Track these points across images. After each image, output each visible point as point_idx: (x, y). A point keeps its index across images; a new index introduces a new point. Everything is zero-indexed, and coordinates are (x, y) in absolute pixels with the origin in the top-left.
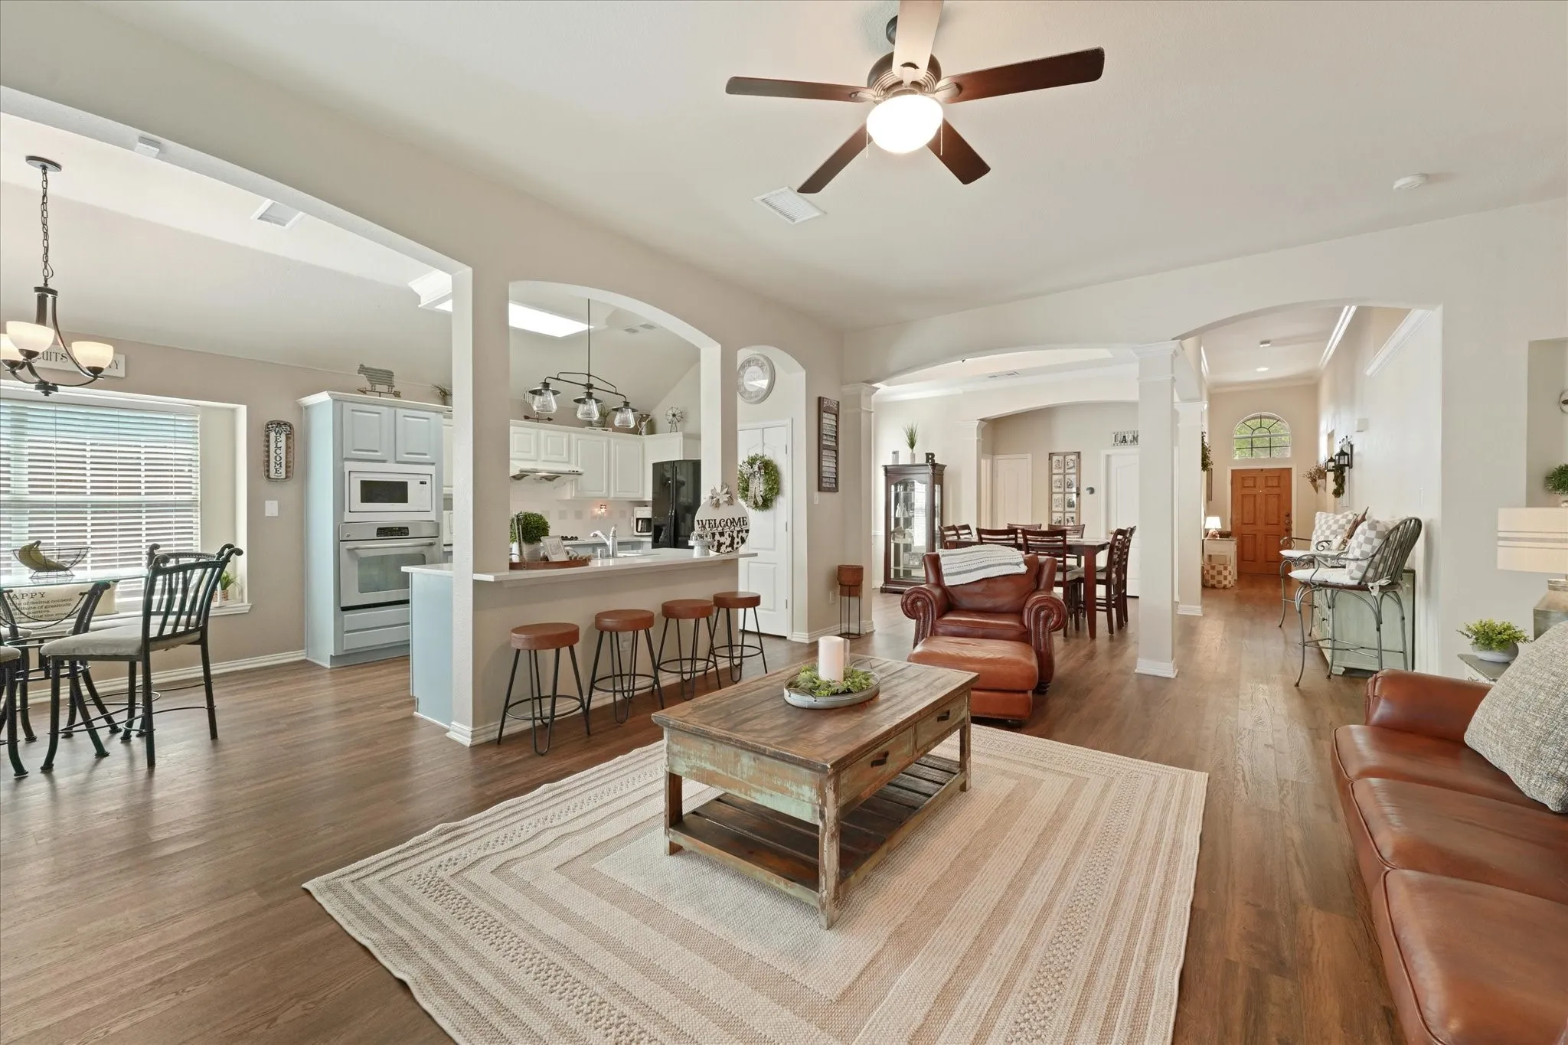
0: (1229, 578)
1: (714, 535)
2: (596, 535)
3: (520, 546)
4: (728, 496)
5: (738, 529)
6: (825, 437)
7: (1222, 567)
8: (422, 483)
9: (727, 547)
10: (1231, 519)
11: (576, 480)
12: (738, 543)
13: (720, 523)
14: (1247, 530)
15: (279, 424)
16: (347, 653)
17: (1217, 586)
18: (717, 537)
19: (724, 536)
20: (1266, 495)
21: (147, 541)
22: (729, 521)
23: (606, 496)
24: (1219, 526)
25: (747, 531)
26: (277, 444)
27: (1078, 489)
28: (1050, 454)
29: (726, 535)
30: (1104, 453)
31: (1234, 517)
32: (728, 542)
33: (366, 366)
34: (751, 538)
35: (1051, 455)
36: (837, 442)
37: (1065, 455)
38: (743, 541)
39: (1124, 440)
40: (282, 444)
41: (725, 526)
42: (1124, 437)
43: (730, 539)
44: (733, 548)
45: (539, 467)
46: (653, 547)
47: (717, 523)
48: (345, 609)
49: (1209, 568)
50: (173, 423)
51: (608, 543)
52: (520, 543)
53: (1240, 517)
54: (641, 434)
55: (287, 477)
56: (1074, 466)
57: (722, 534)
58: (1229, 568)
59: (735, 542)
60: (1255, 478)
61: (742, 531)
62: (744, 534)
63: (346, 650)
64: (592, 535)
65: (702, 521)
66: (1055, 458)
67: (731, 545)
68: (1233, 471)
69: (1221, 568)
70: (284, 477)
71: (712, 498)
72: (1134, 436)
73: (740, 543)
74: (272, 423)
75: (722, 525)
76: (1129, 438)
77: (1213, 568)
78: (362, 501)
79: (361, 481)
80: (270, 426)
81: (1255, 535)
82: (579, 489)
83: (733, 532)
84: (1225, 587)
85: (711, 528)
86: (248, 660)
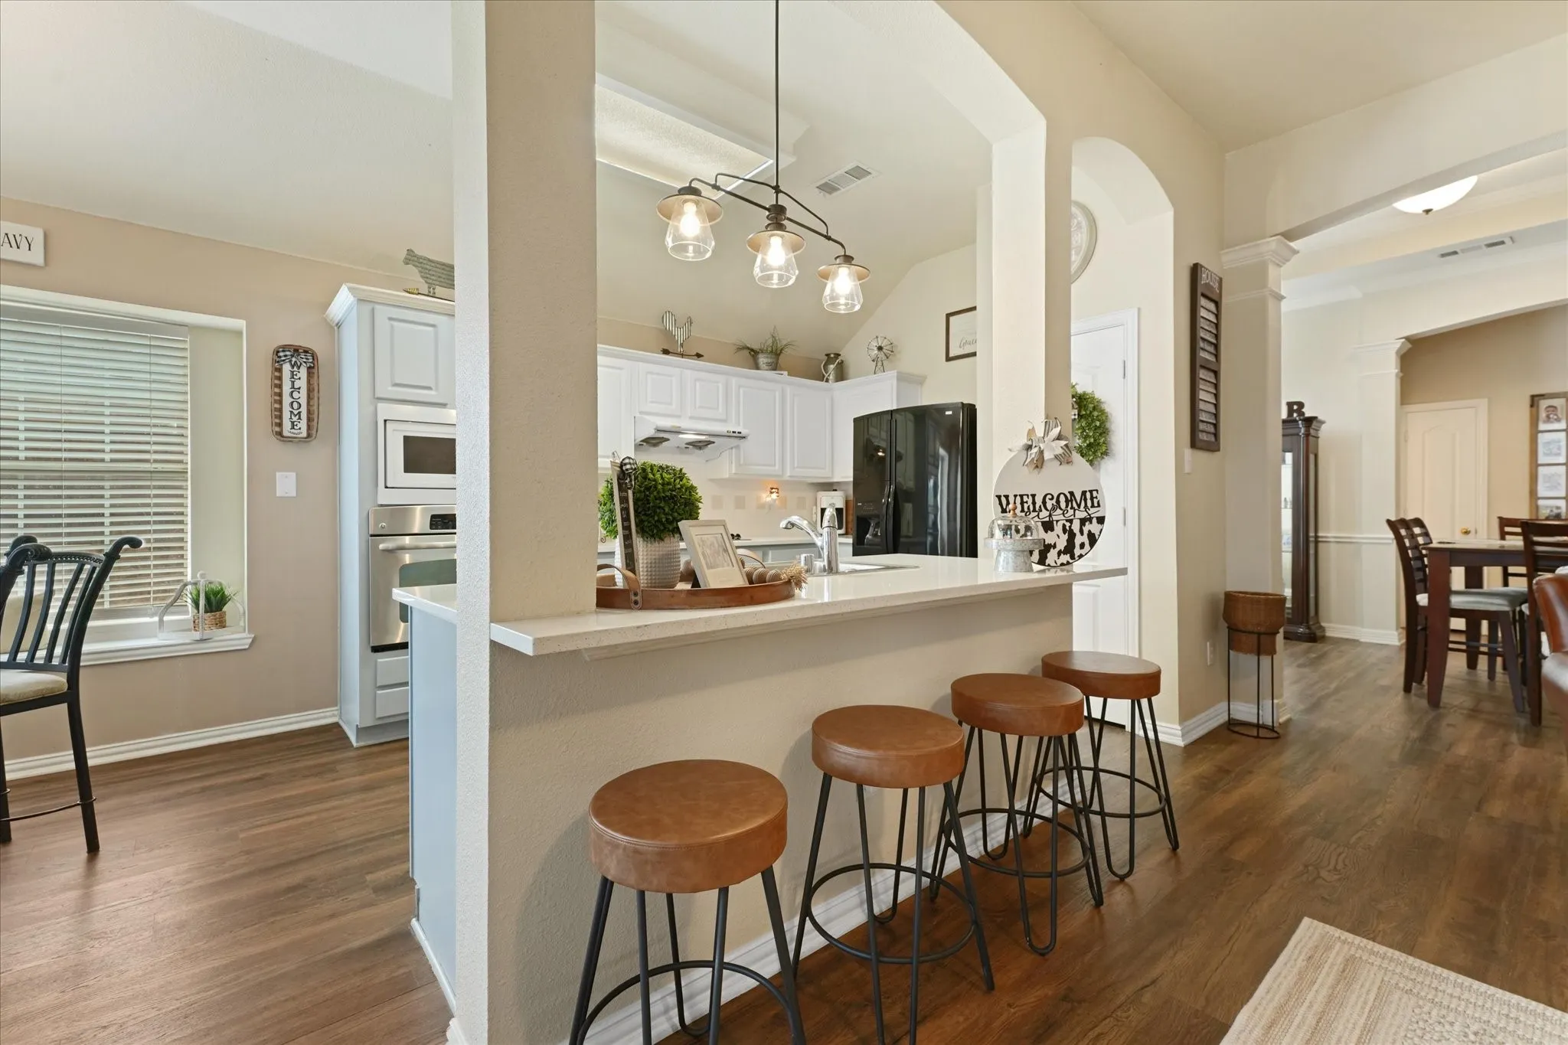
1: (1032, 527)
2: (793, 525)
3: (628, 545)
4: (1063, 443)
5: (1083, 515)
6: (1202, 344)
9: (1059, 553)
11: (737, 447)
12: (1082, 546)
13: (1044, 502)
15: (296, 350)
16: (380, 722)
18: (1040, 533)
19: (1052, 530)
21: (112, 533)
22: (1062, 499)
23: (781, 473)
25: (1101, 520)
26: (293, 382)
28: (1533, 397)
29: (1058, 528)
32: (1062, 543)
33: (418, 252)
34: (1107, 536)
35: (1536, 398)
36: (1217, 356)
38: (1093, 539)
40: (302, 383)
41: (1054, 509)
43: (1066, 536)
44: (1072, 557)
45: (683, 424)
46: (855, 554)
47: (1039, 501)
48: (376, 649)
50: (147, 351)
51: (819, 543)
52: (627, 538)
54: (827, 381)
55: (309, 435)
57: (1048, 526)
59: (1077, 543)
61: (1090, 520)
62: (1094, 527)
63: (380, 718)
64: (783, 524)
65: (1007, 497)
67: (1069, 549)
70: (304, 434)
71: (1029, 448)
73: (1087, 546)
74: (285, 348)
75: (1049, 506)
78: (407, 470)
79: (404, 437)
80: (281, 354)
82: (742, 462)
83: (1071, 521)
85: (1026, 513)
86: (236, 727)
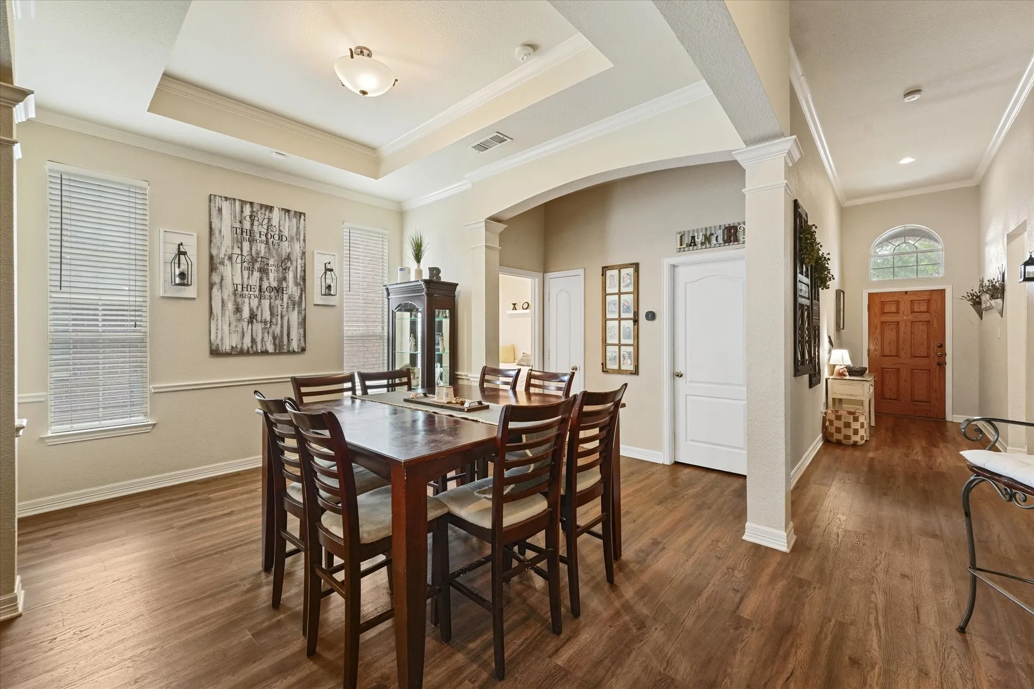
0: (862, 432)
7: (852, 417)
10: (869, 350)
14: (888, 363)
17: (844, 442)
20: (912, 322)
24: (848, 362)
27: (636, 314)
28: (603, 268)
30: (668, 261)
31: (872, 348)
35: (605, 269)
37: (620, 267)
39: (693, 243)
42: (693, 238)
49: (832, 417)
53: (878, 348)
56: (630, 283)
58: (862, 419)
60: (898, 303)
66: (609, 273)
68: (871, 295)
69: (850, 419)
72: (705, 235)
76: (699, 239)
77: (839, 418)
81: (898, 369)
84: (855, 445)
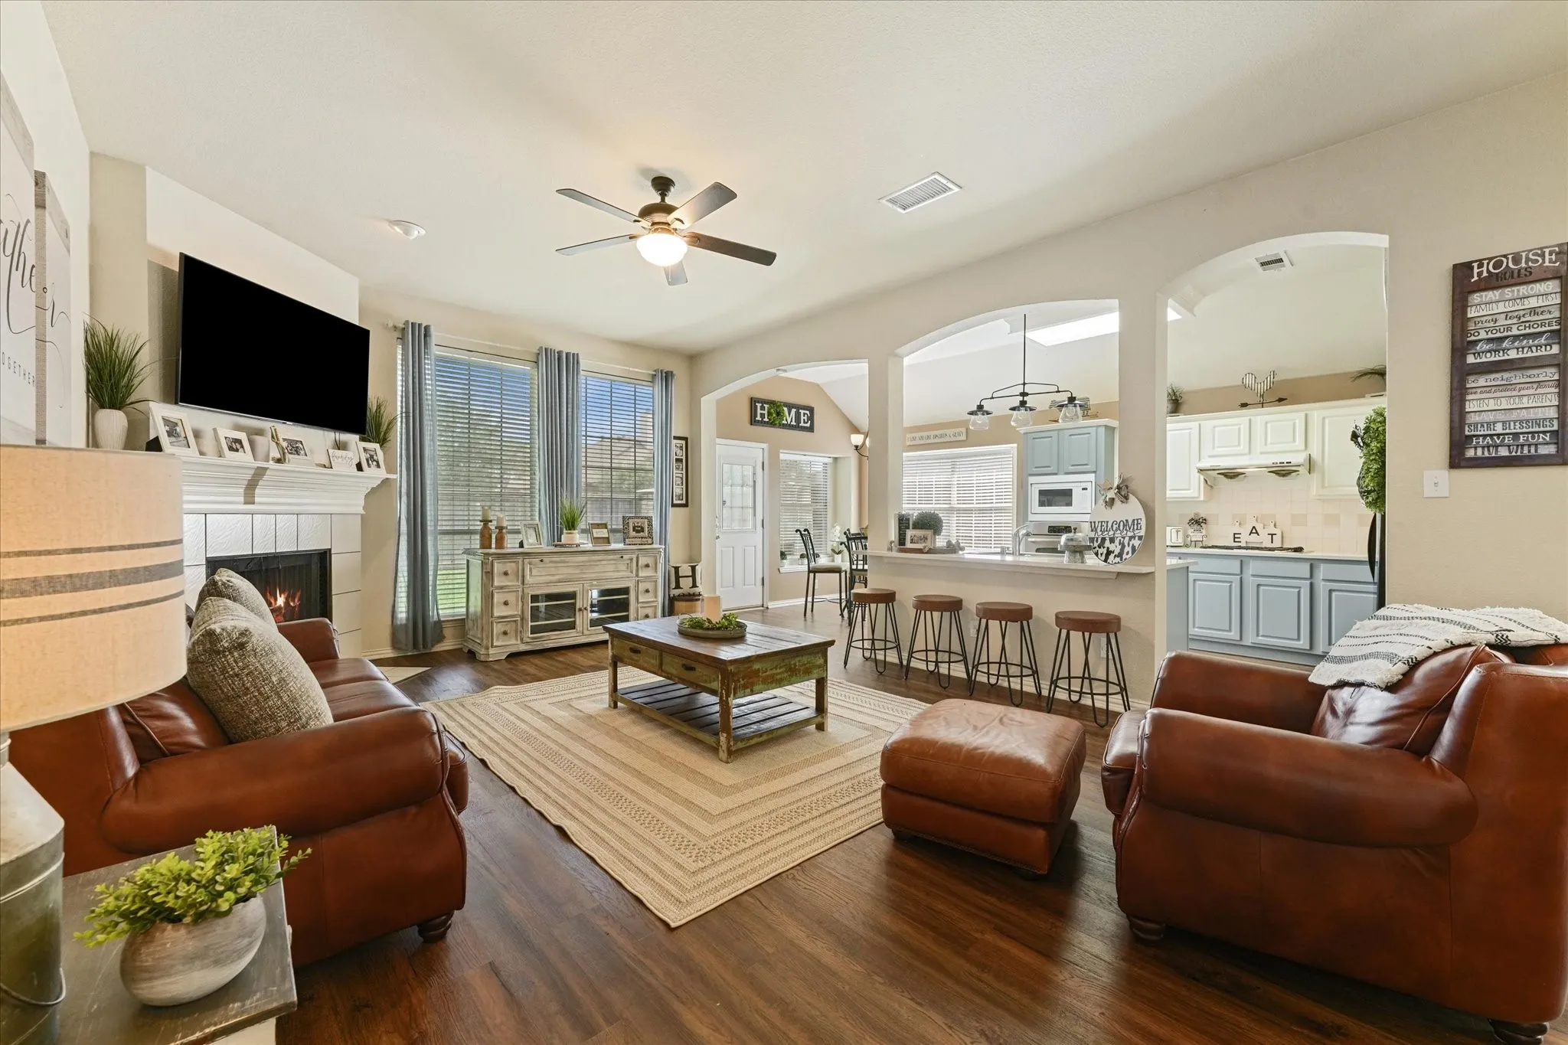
1: (1104, 540)
5: (1130, 534)
8: (1084, 489)
11: (1320, 472)
12: (1127, 553)
13: (1112, 526)
18: (1107, 544)
19: (1114, 543)
22: (1122, 524)
29: (1117, 542)
38: (1134, 550)
41: (1116, 530)
43: (1120, 547)
47: (1110, 526)
59: (1126, 551)
61: (1134, 537)
62: (1136, 542)
65: (1094, 522)
73: (1130, 554)
75: (1114, 529)
78: (1040, 506)
79: (1040, 490)
83: (1124, 538)
85: (1103, 532)
